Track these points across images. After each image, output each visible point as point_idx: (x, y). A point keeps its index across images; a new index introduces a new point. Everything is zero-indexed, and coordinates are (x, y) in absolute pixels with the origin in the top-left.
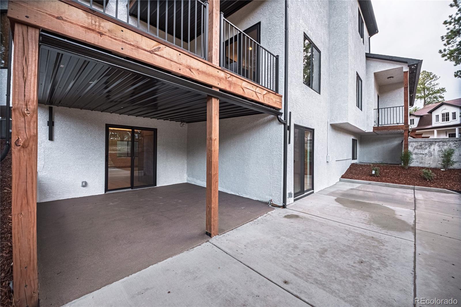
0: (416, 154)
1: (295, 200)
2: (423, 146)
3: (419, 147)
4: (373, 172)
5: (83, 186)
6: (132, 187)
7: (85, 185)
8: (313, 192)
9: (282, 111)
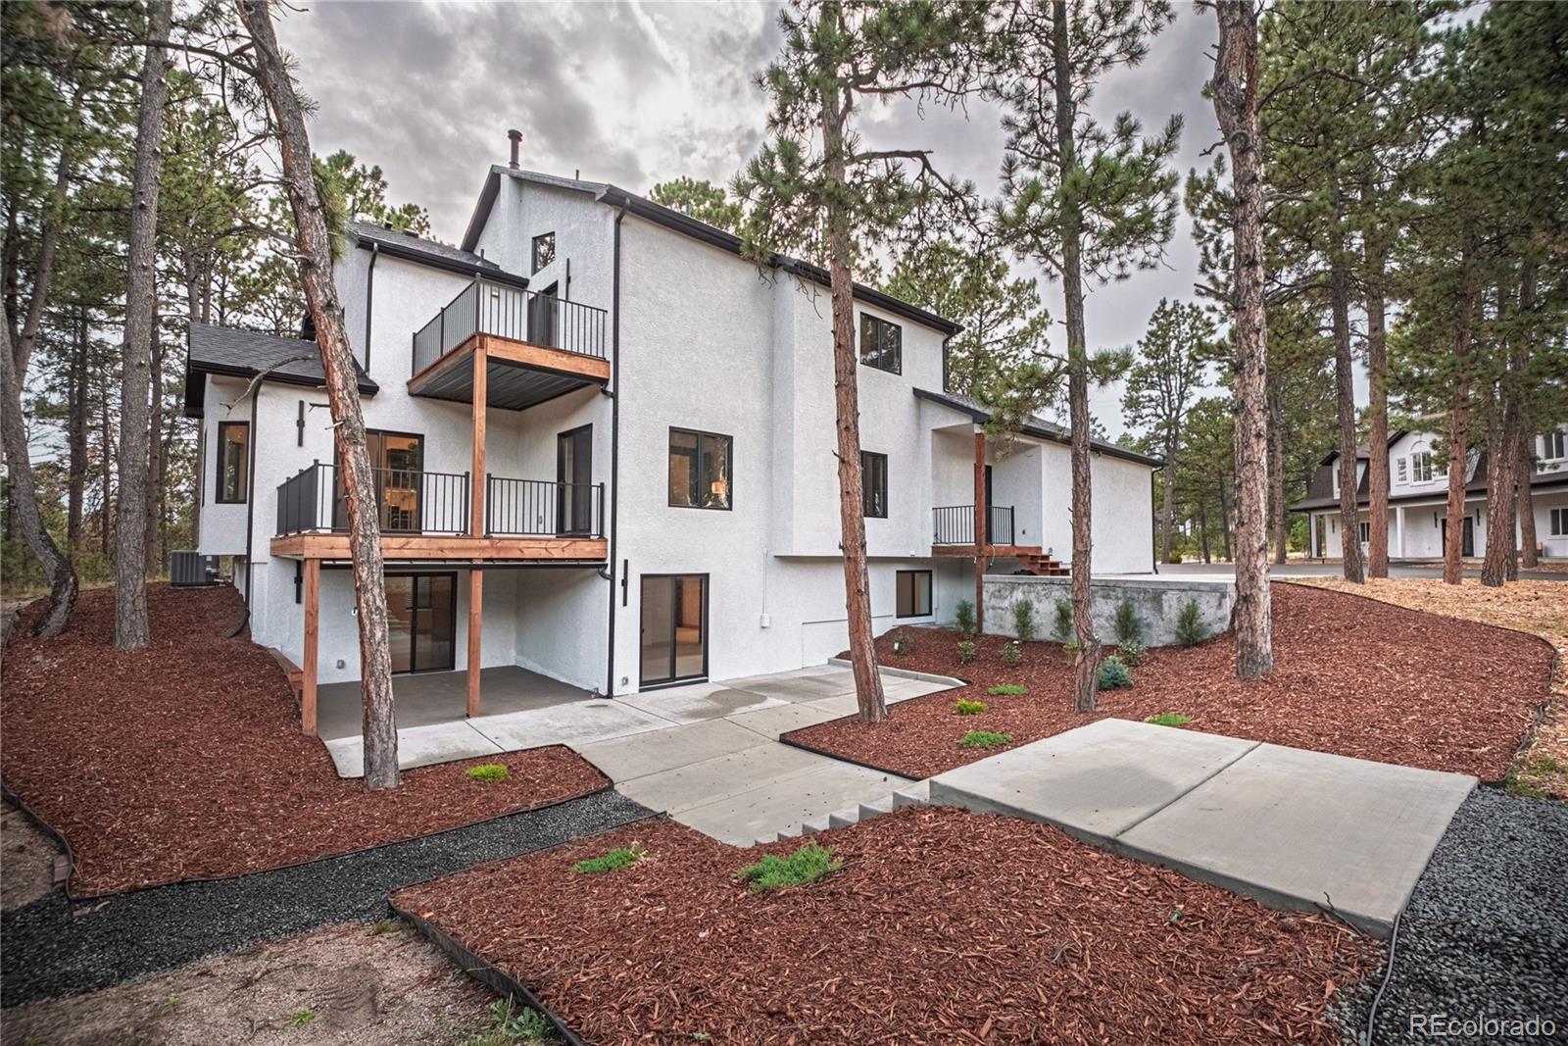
0: (993, 608)
1: (641, 691)
2: (1003, 592)
3: (997, 594)
4: (896, 646)
5: (339, 667)
6: (412, 671)
7: (342, 665)
8: (707, 681)
9: (608, 561)
